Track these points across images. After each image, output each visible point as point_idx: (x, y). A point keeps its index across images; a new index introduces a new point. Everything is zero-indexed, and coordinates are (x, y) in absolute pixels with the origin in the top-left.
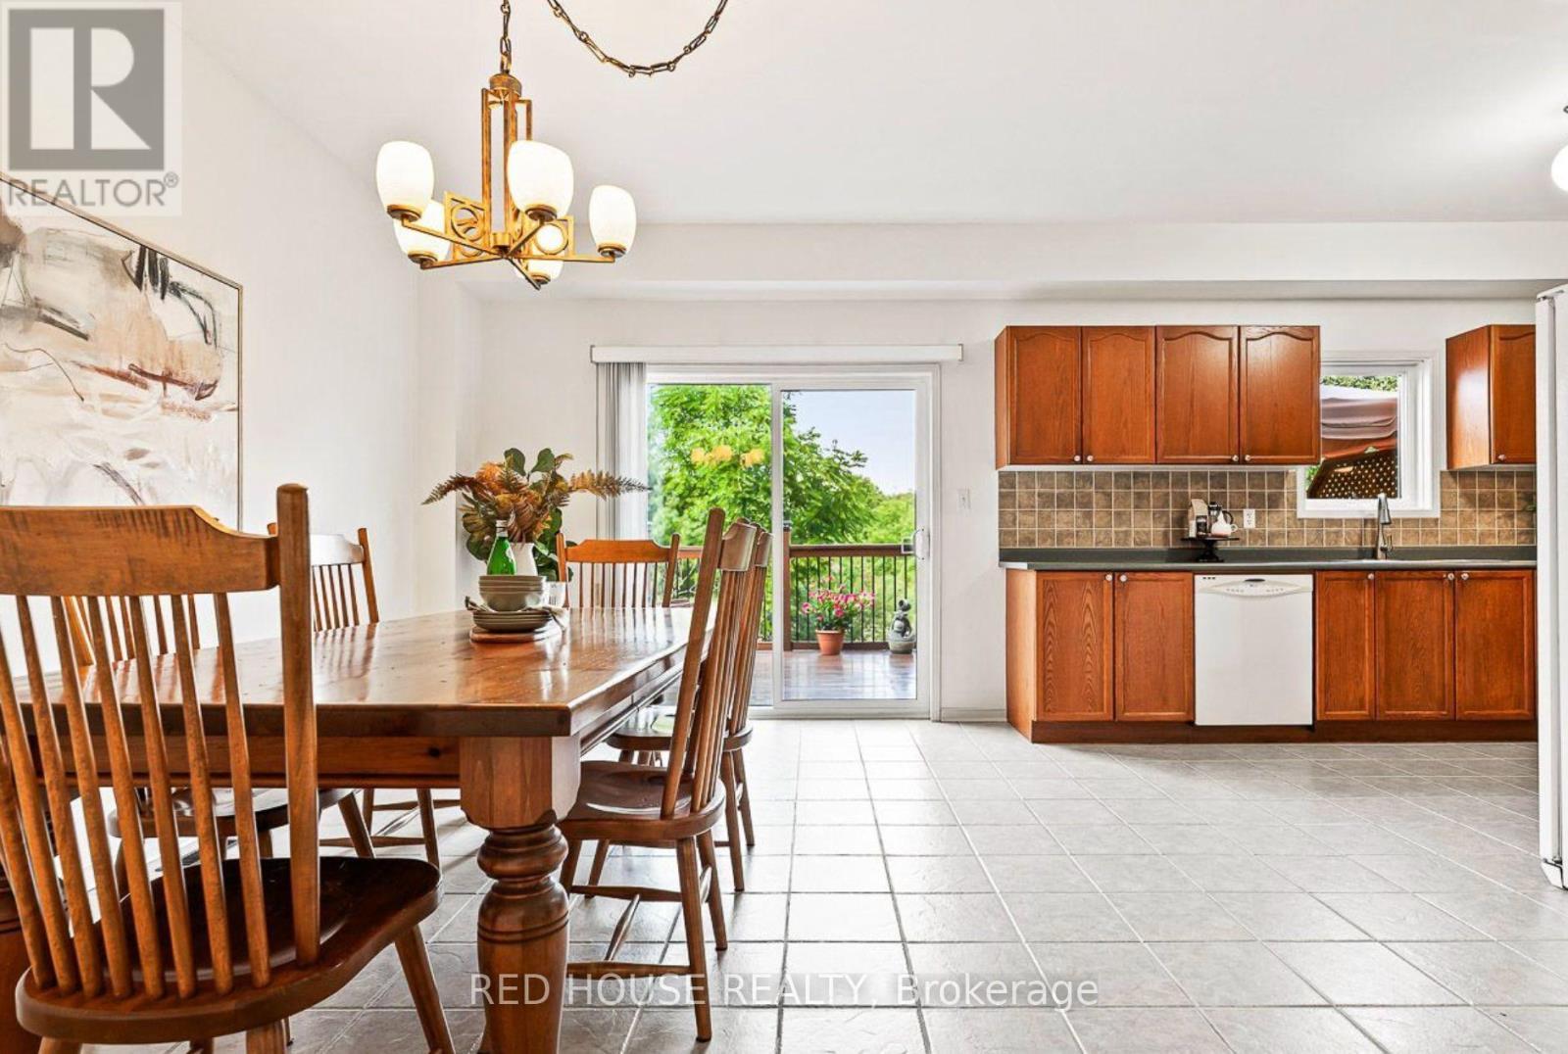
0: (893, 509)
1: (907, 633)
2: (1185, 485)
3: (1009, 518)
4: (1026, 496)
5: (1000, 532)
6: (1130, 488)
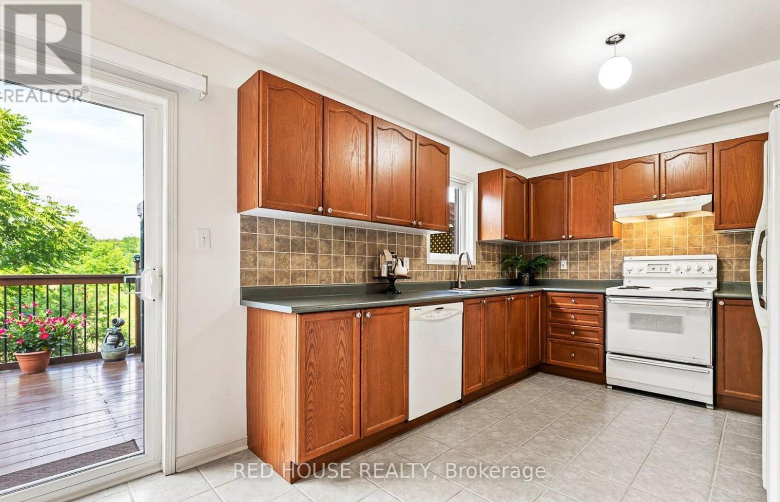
0: (103, 247)
1: (121, 344)
2: (375, 240)
3: (250, 259)
4: (265, 240)
5: (242, 273)
6: (343, 239)
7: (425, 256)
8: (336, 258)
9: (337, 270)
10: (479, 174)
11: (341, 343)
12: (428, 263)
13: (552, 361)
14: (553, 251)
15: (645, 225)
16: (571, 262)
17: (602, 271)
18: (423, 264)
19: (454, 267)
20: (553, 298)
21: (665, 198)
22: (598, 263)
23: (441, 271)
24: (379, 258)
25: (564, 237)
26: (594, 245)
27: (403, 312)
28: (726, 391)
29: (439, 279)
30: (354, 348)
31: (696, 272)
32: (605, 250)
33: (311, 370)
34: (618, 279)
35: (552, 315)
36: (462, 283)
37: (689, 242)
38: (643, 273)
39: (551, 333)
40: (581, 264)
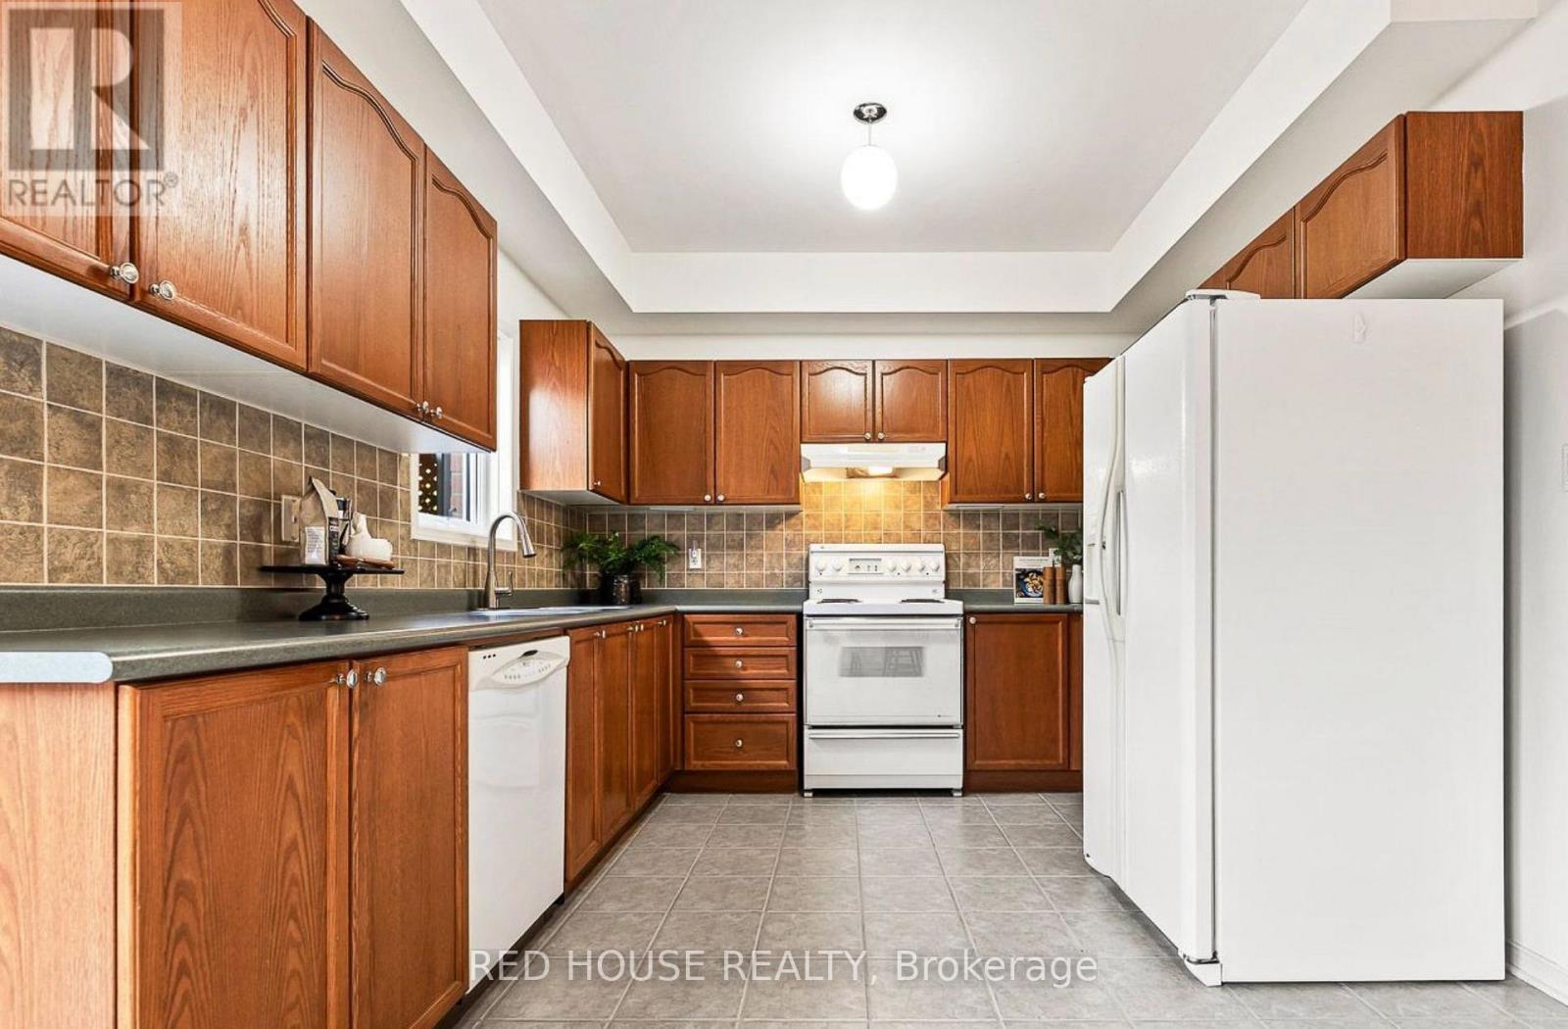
7: (407, 517)
8: (120, 489)
9: (126, 533)
10: (522, 322)
11: (291, 786)
12: (414, 535)
13: (695, 764)
14: (673, 529)
15: (840, 488)
16: (710, 552)
17: (769, 572)
18: (402, 538)
19: (472, 551)
20: (696, 626)
21: (881, 441)
22: (762, 555)
23: (444, 560)
24: (278, 507)
25: (708, 498)
26: (754, 519)
27: (455, 666)
28: (977, 762)
29: (440, 585)
30: (332, 800)
31: (918, 573)
32: (774, 530)
33: (185, 913)
34: (799, 588)
35: (695, 665)
36: (499, 594)
37: (904, 522)
38: (842, 576)
39: (693, 704)
40: (730, 559)
